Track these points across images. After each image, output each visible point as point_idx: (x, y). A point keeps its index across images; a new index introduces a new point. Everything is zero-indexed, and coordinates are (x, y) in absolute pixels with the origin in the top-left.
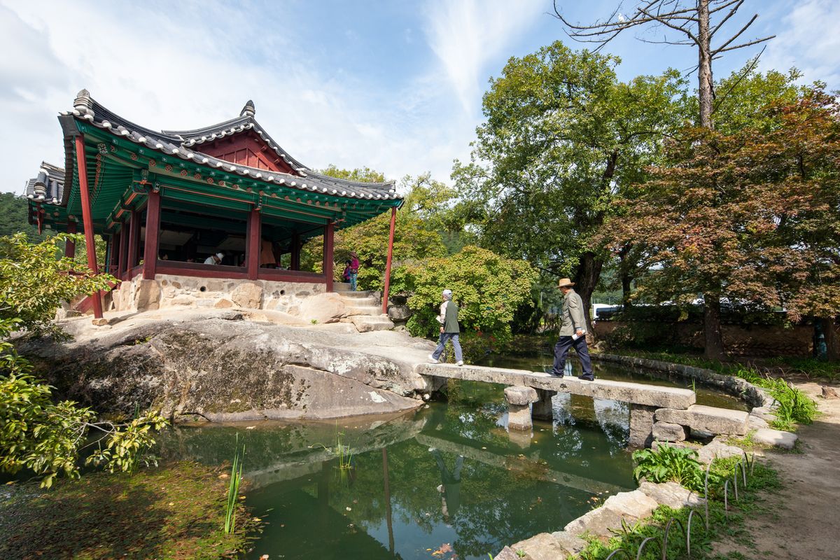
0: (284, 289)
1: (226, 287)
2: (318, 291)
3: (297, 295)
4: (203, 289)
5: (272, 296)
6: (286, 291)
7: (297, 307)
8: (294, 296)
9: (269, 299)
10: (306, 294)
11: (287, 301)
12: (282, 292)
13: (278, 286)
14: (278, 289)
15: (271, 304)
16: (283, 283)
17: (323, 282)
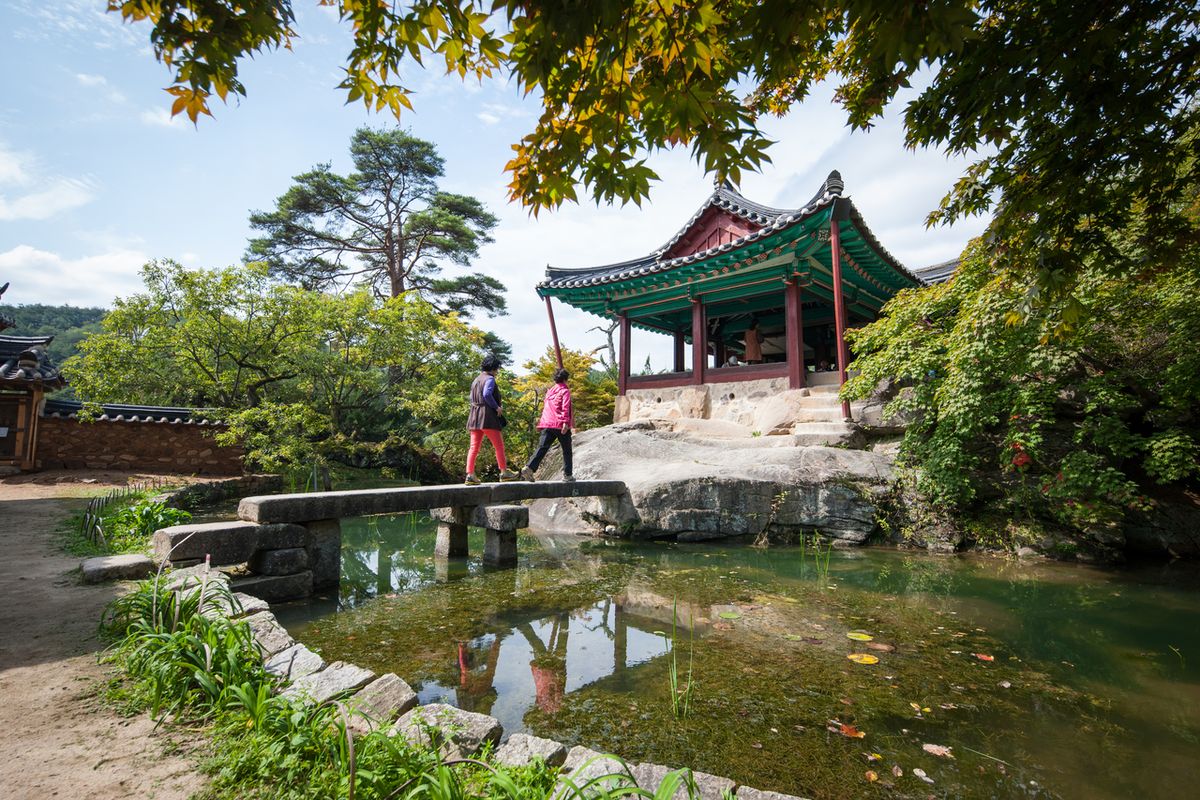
0: (734, 391)
1: (676, 396)
2: (777, 389)
3: (750, 397)
4: (659, 400)
5: (720, 402)
6: (735, 395)
7: (748, 414)
8: (745, 399)
9: (716, 405)
10: (763, 395)
11: (737, 407)
12: (732, 396)
13: (726, 389)
14: (726, 392)
15: (720, 411)
16: (732, 384)
17: (784, 376)
